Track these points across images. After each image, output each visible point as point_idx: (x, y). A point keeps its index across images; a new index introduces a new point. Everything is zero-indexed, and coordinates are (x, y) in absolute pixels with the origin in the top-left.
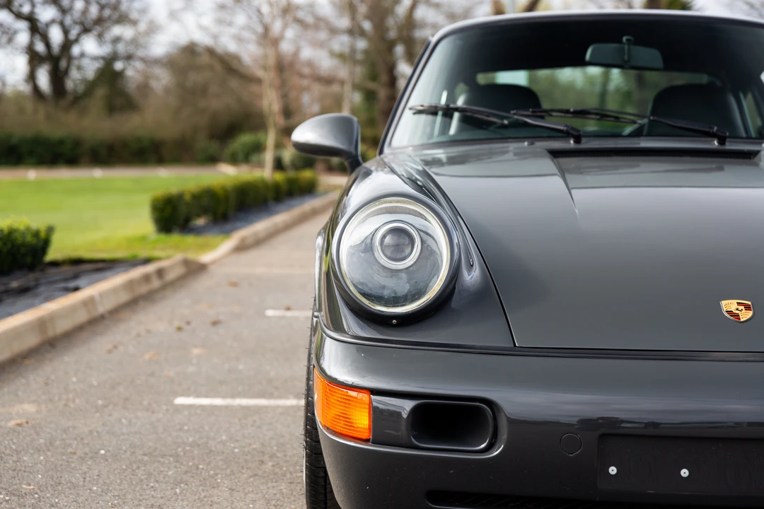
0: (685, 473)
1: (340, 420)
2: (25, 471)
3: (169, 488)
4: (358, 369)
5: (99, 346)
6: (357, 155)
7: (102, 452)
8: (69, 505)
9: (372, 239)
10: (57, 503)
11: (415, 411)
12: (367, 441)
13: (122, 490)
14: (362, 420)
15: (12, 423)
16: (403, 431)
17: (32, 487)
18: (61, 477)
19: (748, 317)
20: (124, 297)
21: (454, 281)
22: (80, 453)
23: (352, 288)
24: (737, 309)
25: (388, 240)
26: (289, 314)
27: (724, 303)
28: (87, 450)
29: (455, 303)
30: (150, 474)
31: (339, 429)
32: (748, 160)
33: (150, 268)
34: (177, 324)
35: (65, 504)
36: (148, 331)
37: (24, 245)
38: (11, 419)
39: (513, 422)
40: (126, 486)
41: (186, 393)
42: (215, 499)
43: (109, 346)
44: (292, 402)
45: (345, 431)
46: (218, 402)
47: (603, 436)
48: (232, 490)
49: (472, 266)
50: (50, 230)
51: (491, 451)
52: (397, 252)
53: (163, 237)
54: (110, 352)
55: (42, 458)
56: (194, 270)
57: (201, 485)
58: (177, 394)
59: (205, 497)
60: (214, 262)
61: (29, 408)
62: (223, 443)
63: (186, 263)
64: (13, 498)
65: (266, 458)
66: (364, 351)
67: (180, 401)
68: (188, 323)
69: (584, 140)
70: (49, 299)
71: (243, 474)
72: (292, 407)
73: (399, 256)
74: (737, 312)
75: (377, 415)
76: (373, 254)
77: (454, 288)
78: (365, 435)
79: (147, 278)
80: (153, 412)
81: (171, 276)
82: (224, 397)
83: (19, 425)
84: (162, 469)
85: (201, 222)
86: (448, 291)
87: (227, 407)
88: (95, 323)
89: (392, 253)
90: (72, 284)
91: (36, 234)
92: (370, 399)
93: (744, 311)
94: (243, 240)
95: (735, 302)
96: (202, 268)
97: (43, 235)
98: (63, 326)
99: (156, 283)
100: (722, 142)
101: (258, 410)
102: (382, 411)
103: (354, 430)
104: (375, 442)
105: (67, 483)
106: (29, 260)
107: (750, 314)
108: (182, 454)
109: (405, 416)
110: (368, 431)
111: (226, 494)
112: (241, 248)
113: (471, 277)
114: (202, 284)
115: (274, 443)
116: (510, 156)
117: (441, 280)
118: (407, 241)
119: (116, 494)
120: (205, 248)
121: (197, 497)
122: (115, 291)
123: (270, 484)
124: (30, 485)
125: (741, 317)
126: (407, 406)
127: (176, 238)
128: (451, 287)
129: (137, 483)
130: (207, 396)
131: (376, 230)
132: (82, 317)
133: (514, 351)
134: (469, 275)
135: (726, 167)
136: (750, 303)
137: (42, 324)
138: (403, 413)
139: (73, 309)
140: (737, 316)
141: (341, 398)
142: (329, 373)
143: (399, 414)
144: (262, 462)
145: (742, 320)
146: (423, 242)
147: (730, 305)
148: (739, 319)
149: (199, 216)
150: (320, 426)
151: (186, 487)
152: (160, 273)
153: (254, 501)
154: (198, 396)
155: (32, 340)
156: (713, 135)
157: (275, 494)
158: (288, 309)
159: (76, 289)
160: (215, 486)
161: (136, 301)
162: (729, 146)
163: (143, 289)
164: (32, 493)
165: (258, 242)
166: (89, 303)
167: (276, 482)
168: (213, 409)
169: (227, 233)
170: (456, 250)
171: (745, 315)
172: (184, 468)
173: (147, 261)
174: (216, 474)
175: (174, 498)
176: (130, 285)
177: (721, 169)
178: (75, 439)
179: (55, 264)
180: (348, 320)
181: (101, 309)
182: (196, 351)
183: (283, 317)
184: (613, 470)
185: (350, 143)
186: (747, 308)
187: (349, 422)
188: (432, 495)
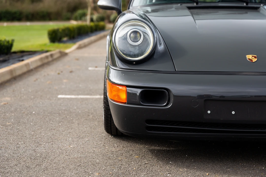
0: (233, 113)
1: (116, 96)
2: (7, 119)
3: (57, 124)
4: (122, 79)
5: (31, 79)
6: (120, 10)
7: (34, 112)
8: (23, 129)
9: (126, 35)
10: (19, 128)
11: (141, 93)
12: (125, 103)
13: (41, 124)
14: (124, 96)
15: (2, 104)
16: (138, 100)
17: (10, 123)
18: (20, 120)
19: (256, 60)
20: (39, 63)
21: (155, 49)
22: (26, 113)
23: (120, 52)
24: (252, 58)
25: (132, 35)
26: (97, 69)
27: (247, 56)
28: (28, 112)
29: (155, 56)
30: (50, 120)
31: (116, 99)
32: (256, 10)
33: (48, 54)
34: (58, 72)
35: (22, 129)
36: (48, 75)
37: (4, 45)
38: (2, 102)
39: (175, 96)
40: (42, 123)
41: (62, 94)
42: (73, 127)
43: (35, 79)
44: (98, 97)
45: (118, 100)
46: (73, 97)
47: (206, 100)
48: (78, 124)
49: (161, 44)
50: (13, 41)
51: (167, 106)
52: (135, 39)
53: (52, 44)
54: (35, 81)
55: (13, 114)
56: (63, 55)
57: (68, 123)
58: (59, 94)
59: (69, 126)
60: (70, 52)
61: (8, 99)
62: (75, 109)
63: (60, 52)
64: (4, 127)
65: (90, 114)
66: (124, 73)
67: (60, 96)
68: (62, 72)
69: (199, 3)
70: (13, 63)
71: (82, 119)
72: (98, 98)
73: (135, 41)
74: (252, 59)
75: (129, 95)
76: (127, 40)
77: (155, 52)
78: (125, 101)
79: (47, 57)
80: (51, 100)
81: (55, 57)
82: (75, 95)
83: (5, 104)
84: (54, 118)
85: (65, 39)
86: (153, 52)
87: (76, 99)
88: (29, 72)
89: (133, 39)
90: (21, 59)
91: (8, 42)
92: (126, 89)
93: (254, 58)
94: (80, 45)
95: (251, 56)
96: (66, 54)
97: (10, 42)
98: (18, 73)
99: (50, 59)
100: (247, 4)
101: (87, 99)
102: (130, 93)
103: (121, 100)
104: (128, 104)
105: (22, 122)
106: (6, 51)
107: (256, 59)
108: (61, 113)
109: (138, 94)
110: (125, 100)
111: (77, 125)
112: (80, 48)
113: (161, 48)
114: (66, 59)
115: (92, 109)
116: (174, 9)
117: (150, 48)
118: (139, 35)
119: (39, 125)
120: (67, 48)
121: (67, 126)
122: (36, 61)
123: (92, 122)
124: (9, 123)
125: (253, 61)
126: (139, 91)
127: (56, 44)
128: (153, 51)
129: (46, 122)
130: (69, 95)
131: (128, 32)
132: (25, 70)
133: (175, 72)
134: (160, 47)
136: (256, 56)
137: (11, 72)
138: (137, 94)
139: (21, 67)
140: (252, 60)
141: (116, 89)
142: (112, 80)
143: (136, 94)
144: (89, 115)
145: (253, 62)
146: (144, 36)
147: (249, 57)
148: (252, 61)
149: (64, 37)
150: (109, 99)
151: (63, 123)
152: (52, 55)
153: (86, 128)
154: (66, 94)
155: (8, 77)
156: (244, 2)
157: (93, 125)
158: (96, 67)
159: (23, 60)
160: (73, 123)
161: (43, 65)
162: (249, 5)
163: (46, 61)
164: (10, 125)
165: (85, 46)
166: (27, 65)
167: (94, 121)
168: (71, 99)
169: (75, 43)
170: (155, 39)
171: (254, 60)
172: (62, 117)
173: (47, 51)
174: (73, 119)
175: (59, 127)
176: (41, 59)
177: (247, 13)
178: (24, 108)
179: (15, 53)
180: (118, 62)
181: (32, 67)
182: (65, 81)
183: (94, 70)
184: (209, 112)
185: (118, 5)
186: (255, 57)
187: (119, 97)
188: (148, 121)
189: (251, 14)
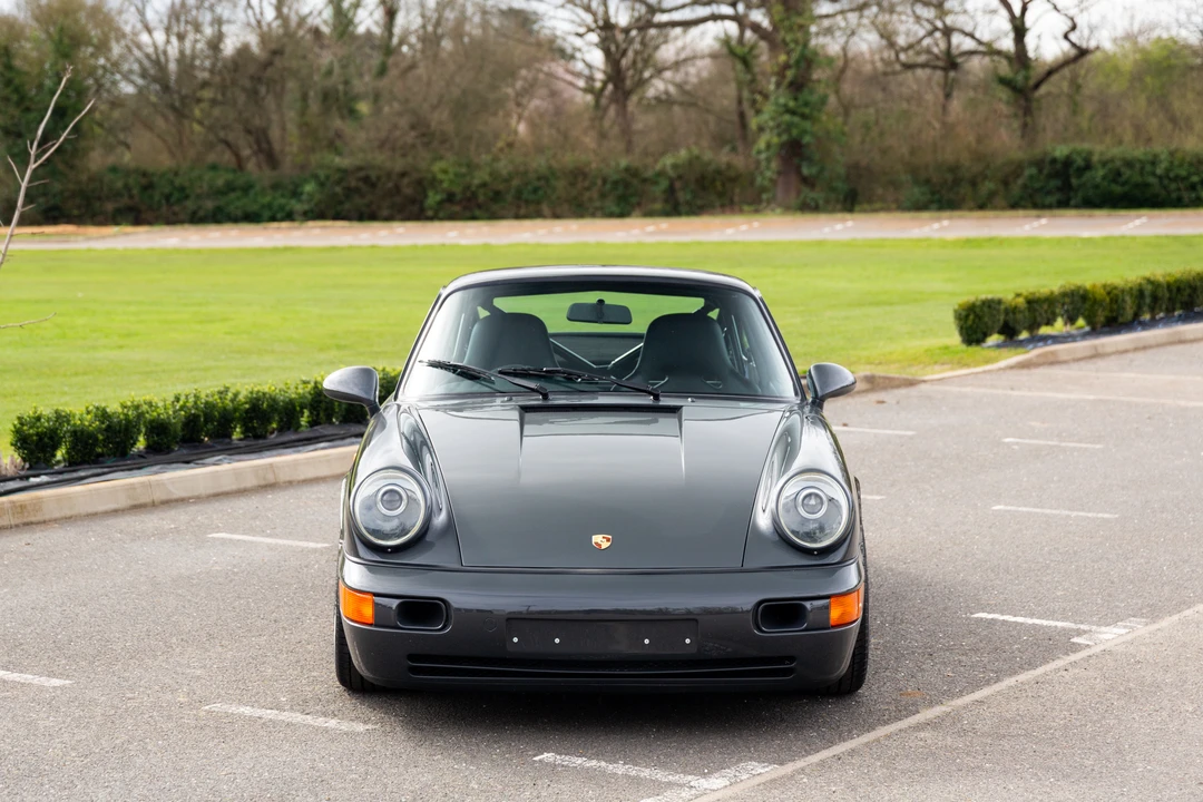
0: (557, 641)
1: (355, 612)
6: (375, 404)
9: (376, 496)
11: (399, 606)
12: (371, 625)
14: (368, 612)
16: (393, 618)
19: (607, 546)
21: (427, 524)
23: (363, 529)
24: (602, 541)
25: (386, 497)
27: (594, 537)
29: (429, 538)
31: (354, 618)
32: (673, 414)
39: (458, 614)
45: (357, 619)
47: (509, 619)
49: (441, 512)
51: (445, 630)
52: (392, 505)
66: (371, 567)
69: (551, 397)
73: (392, 508)
74: (601, 543)
75: (376, 605)
76: (377, 506)
77: (428, 529)
78: (371, 621)
86: (424, 530)
89: (388, 505)
92: (373, 599)
93: (606, 542)
95: (601, 536)
100: (656, 397)
102: (380, 607)
103: (363, 618)
104: (376, 626)
107: (609, 544)
109: (394, 609)
110: (372, 618)
113: (440, 519)
117: (419, 523)
118: (397, 497)
125: (603, 546)
126: (394, 603)
128: (425, 528)
131: (379, 490)
133: (461, 569)
134: (438, 518)
135: (660, 420)
136: (610, 537)
140: (600, 545)
141: (357, 599)
142: (349, 583)
143: (391, 608)
145: (603, 548)
146: (407, 499)
147: (597, 539)
150: (344, 618)
156: (650, 393)
162: (661, 402)
170: (429, 503)
171: (605, 545)
177: (657, 421)
180: (361, 549)
184: (515, 640)
185: (369, 392)
186: (608, 540)
187: (359, 612)
188: (412, 657)
189: (666, 422)
